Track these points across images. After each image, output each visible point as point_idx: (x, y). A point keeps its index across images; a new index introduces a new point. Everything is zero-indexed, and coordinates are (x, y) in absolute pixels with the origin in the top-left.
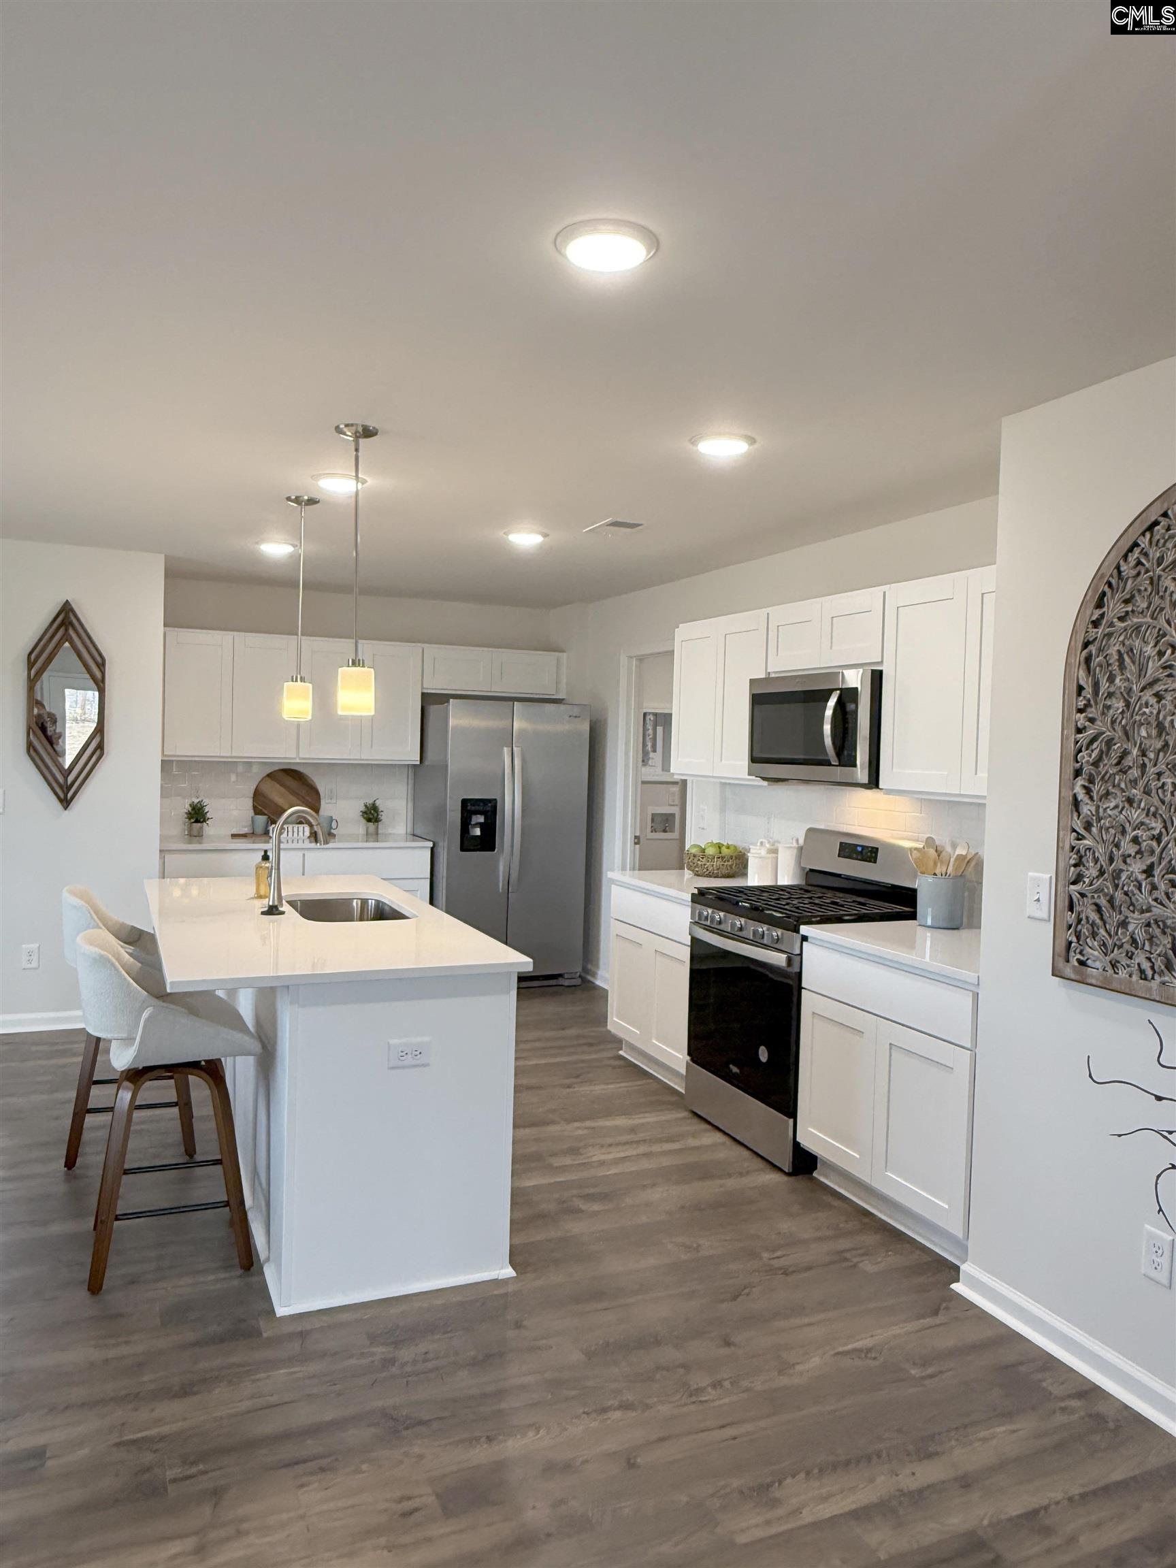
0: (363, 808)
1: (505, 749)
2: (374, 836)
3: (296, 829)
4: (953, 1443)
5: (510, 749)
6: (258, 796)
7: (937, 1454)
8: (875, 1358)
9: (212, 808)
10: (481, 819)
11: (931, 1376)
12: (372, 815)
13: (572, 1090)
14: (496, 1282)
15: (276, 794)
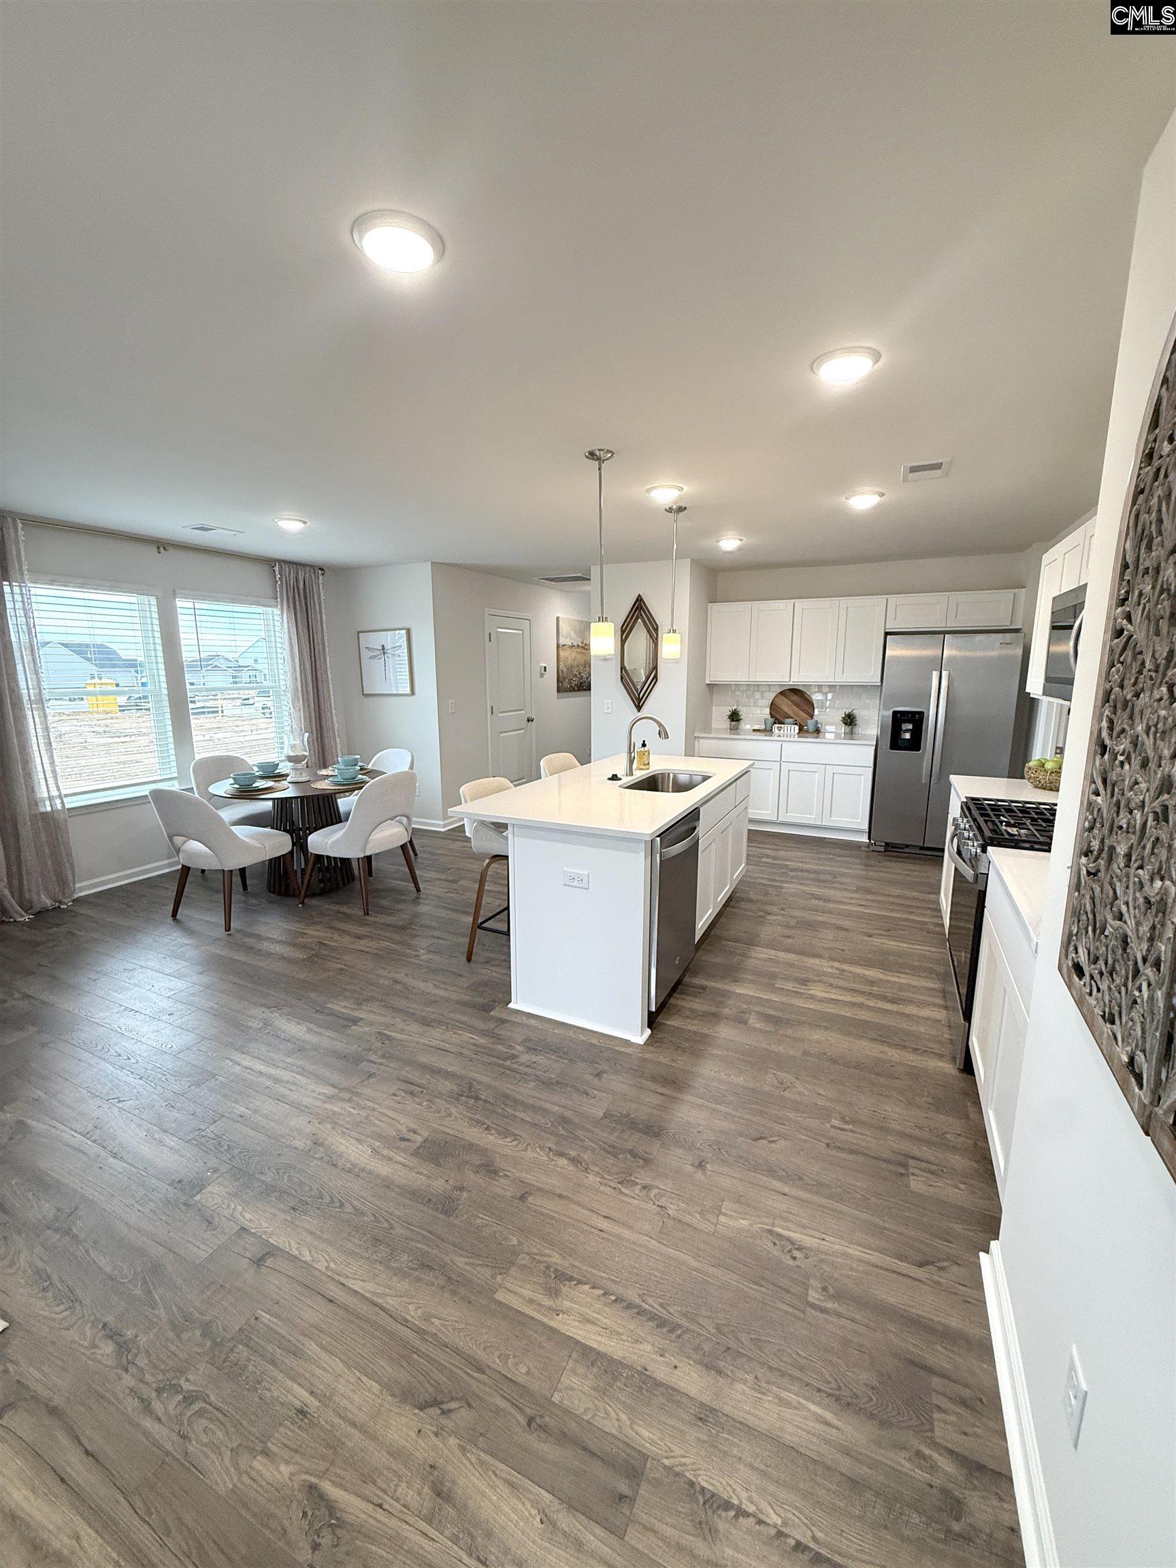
0: (844, 716)
1: (934, 673)
2: (851, 735)
3: (793, 728)
4: (750, 1378)
5: (938, 672)
6: (773, 706)
7: (720, 1372)
8: (794, 1258)
9: (744, 713)
10: (910, 726)
11: (824, 1310)
12: (850, 720)
13: (871, 939)
14: (627, 1043)
15: (786, 706)
